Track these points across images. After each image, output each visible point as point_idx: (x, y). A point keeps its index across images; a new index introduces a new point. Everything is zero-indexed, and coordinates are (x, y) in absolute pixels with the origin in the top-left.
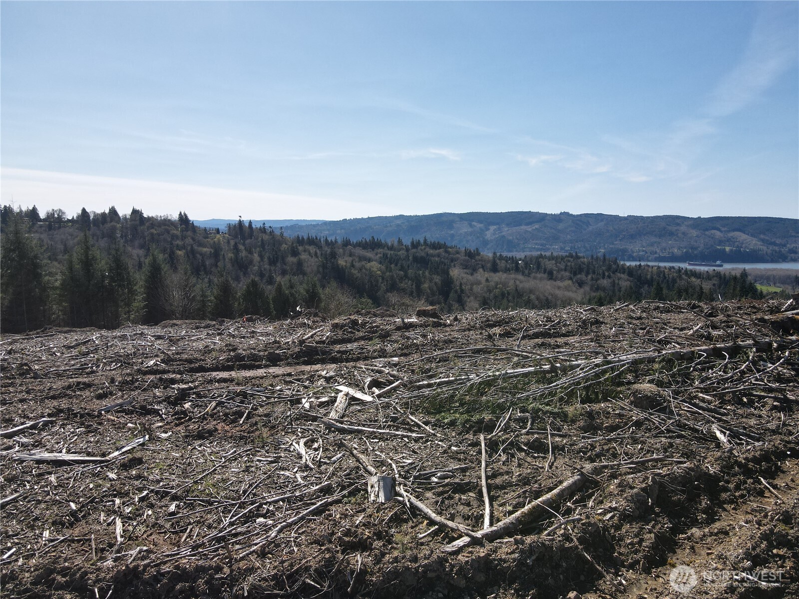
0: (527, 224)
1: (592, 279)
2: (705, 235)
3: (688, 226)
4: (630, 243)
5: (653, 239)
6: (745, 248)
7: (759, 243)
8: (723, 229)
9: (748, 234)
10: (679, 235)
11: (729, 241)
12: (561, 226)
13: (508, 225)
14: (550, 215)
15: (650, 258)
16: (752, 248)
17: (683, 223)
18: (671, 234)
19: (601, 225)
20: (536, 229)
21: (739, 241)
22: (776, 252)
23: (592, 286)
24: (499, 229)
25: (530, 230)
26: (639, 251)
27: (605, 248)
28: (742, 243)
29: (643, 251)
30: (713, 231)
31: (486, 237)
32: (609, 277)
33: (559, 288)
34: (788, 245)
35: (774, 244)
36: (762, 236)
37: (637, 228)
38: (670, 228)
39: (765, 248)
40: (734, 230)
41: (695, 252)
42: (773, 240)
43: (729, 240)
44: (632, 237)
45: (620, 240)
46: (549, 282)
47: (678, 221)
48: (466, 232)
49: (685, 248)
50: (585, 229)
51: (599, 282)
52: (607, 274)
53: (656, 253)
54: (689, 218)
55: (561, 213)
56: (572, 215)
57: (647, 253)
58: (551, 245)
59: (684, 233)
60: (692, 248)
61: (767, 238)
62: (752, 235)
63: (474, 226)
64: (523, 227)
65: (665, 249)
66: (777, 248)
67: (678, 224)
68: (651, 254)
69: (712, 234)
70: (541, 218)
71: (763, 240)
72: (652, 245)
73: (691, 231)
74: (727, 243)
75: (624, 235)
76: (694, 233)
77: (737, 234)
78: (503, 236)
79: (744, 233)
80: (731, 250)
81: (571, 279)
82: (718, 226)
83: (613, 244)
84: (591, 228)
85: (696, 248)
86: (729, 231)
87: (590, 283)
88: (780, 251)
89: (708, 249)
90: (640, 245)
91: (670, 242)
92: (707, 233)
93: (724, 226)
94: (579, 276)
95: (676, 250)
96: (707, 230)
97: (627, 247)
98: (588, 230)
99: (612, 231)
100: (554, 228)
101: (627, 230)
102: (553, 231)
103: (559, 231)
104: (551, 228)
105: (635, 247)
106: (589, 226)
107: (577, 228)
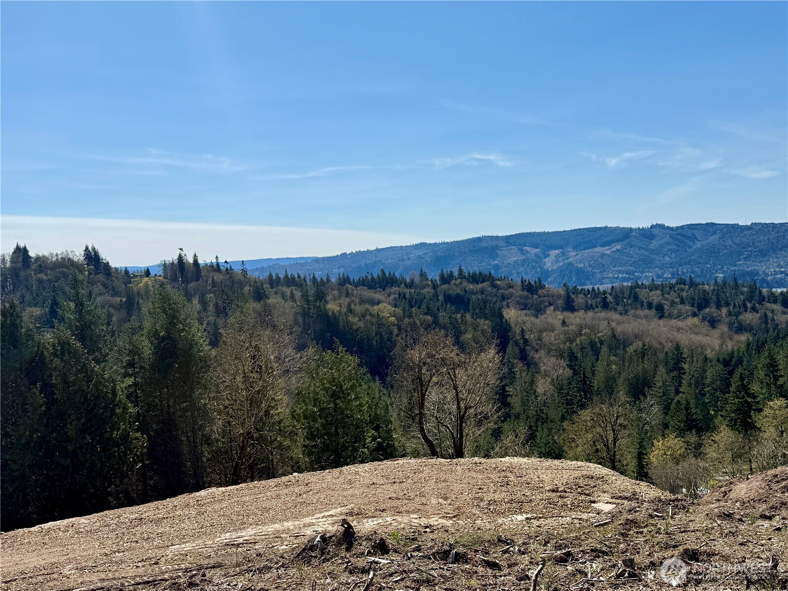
0: (603, 245)
1: (730, 314)
4: (760, 262)
12: (654, 244)
13: (575, 248)
14: (636, 229)
19: (713, 239)
20: (618, 250)
23: (730, 325)
24: (563, 254)
25: (608, 252)
26: (776, 273)
27: (724, 272)
29: (782, 273)
31: (545, 267)
32: (754, 309)
33: (679, 329)
37: (768, 240)
44: (763, 254)
45: (745, 259)
46: (661, 322)
48: (515, 262)
50: (691, 247)
51: (741, 317)
52: (749, 305)
55: (652, 227)
56: (668, 228)
58: (642, 272)
63: (527, 252)
64: (599, 249)
70: (624, 235)
75: (751, 251)
78: (570, 264)
81: (695, 315)
83: (735, 265)
84: (698, 245)
87: (727, 320)
90: (775, 265)
94: (707, 310)
97: (756, 268)
98: (695, 247)
99: (731, 246)
100: (644, 248)
101: (753, 244)
102: (642, 251)
103: (652, 251)
104: (640, 248)
105: (769, 268)
106: (697, 242)
107: (679, 246)
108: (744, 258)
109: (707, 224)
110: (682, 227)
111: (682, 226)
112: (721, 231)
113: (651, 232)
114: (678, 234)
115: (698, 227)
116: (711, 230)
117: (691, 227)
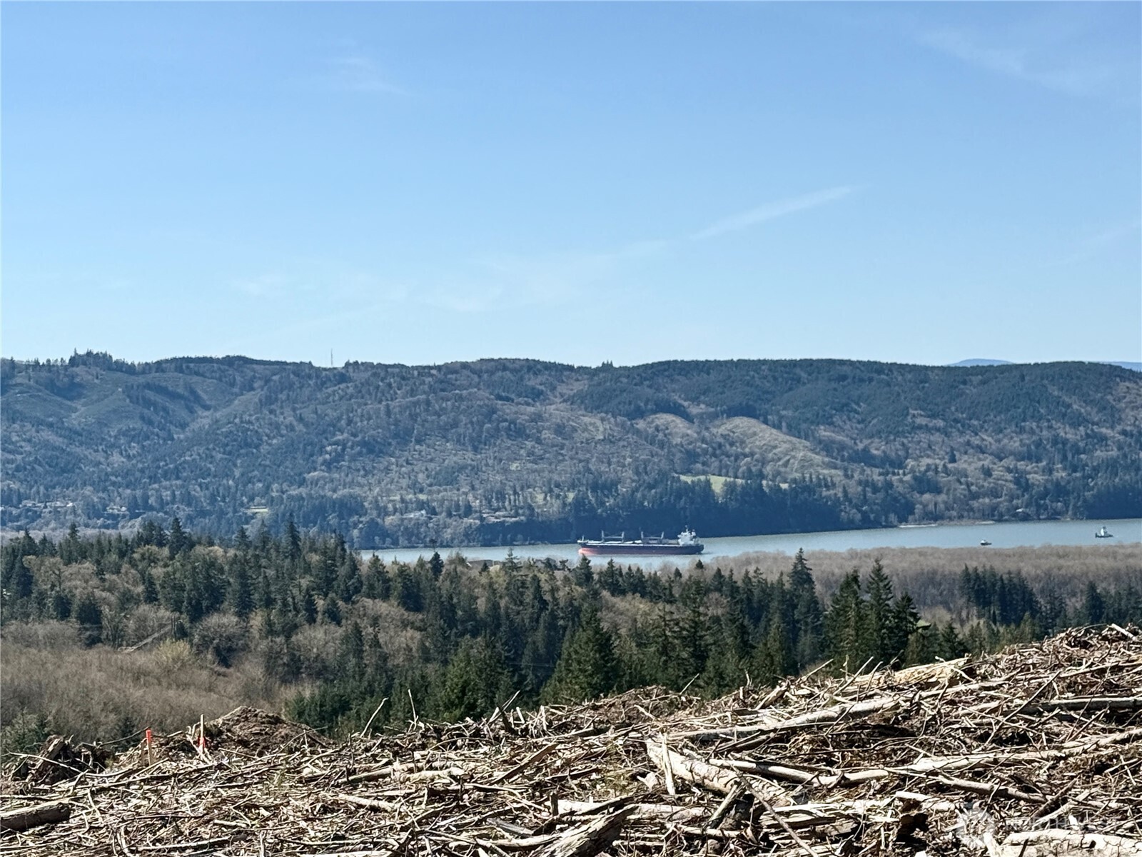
1: (270, 630)
2: (638, 432)
3: (570, 400)
4: (368, 473)
5: (455, 456)
6: (775, 477)
7: (818, 459)
8: (694, 410)
9: (778, 427)
10: (546, 434)
11: (720, 453)
12: (80, 415)
14: (28, 366)
15: (447, 534)
16: (797, 475)
17: (553, 389)
18: (518, 432)
19: (243, 405)
21: (752, 454)
22: (876, 490)
23: (271, 659)
26: (406, 506)
27: (271, 503)
28: (764, 462)
29: (421, 505)
30: (664, 419)
32: (334, 616)
34: (910, 463)
35: (865, 458)
36: (824, 432)
37: (388, 413)
38: (508, 409)
39: (838, 475)
40: (733, 412)
41: (610, 502)
42: (860, 446)
43: (717, 450)
44: (373, 449)
45: (328, 465)
47: (533, 382)
49: (573, 486)
50: (183, 426)
51: (298, 638)
52: (321, 603)
53: (469, 511)
54: (570, 368)
55: (75, 360)
56: (121, 367)
57: (433, 512)
58: (47, 499)
59: (559, 430)
60: (595, 487)
61: (839, 438)
62: (793, 430)
65: (501, 496)
66: (875, 475)
67: (537, 395)
68: (450, 515)
69: (657, 429)
71: (827, 447)
72: (449, 478)
73: (587, 420)
74: (715, 464)
75: (344, 444)
76: (597, 426)
77: (742, 424)
79: (766, 422)
80: (730, 488)
81: (182, 633)
82: (676, 397)
83: (302, 483)
84: (204, 420)
85: (610, 487)
86: (715, 416)
87: (263, 645)
88: (889, 485)
89: (650, 487)
90: (404, 482)
91: (514, 466)
92: (641, 424)
93: (696, 400)
94: (214, 620)
95: (540, 498)
96: (640, 413)
97: (357, 491)
98: (195, 426)
99: (291, 428)
100: (51, 425)
101: (350, 422)
102: (47, 435)
103: (73, 435)
104: (38, 423)
105: (389, 492)
106: (200, 412)
107: (150, 423)
108: (325, 462)
109: (229, 361)
110: (159, 366)
111: (159, 363)
112: (267, 381)
113: (73, 377)
114: (148, 386)
115: (203, 368)
116: (238, 379)
117: (183, 365)
